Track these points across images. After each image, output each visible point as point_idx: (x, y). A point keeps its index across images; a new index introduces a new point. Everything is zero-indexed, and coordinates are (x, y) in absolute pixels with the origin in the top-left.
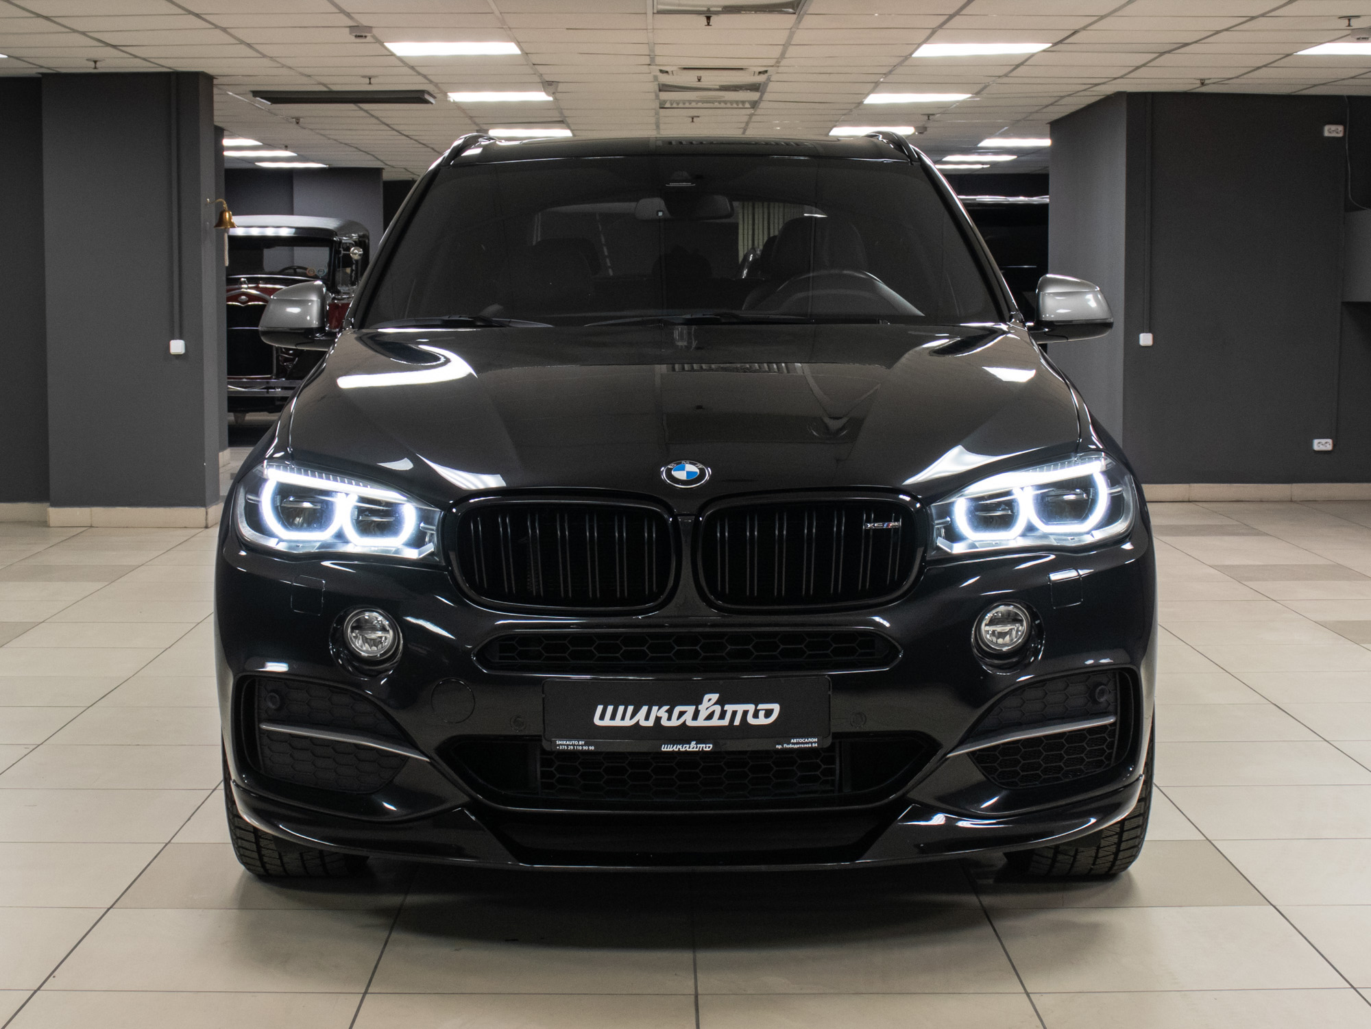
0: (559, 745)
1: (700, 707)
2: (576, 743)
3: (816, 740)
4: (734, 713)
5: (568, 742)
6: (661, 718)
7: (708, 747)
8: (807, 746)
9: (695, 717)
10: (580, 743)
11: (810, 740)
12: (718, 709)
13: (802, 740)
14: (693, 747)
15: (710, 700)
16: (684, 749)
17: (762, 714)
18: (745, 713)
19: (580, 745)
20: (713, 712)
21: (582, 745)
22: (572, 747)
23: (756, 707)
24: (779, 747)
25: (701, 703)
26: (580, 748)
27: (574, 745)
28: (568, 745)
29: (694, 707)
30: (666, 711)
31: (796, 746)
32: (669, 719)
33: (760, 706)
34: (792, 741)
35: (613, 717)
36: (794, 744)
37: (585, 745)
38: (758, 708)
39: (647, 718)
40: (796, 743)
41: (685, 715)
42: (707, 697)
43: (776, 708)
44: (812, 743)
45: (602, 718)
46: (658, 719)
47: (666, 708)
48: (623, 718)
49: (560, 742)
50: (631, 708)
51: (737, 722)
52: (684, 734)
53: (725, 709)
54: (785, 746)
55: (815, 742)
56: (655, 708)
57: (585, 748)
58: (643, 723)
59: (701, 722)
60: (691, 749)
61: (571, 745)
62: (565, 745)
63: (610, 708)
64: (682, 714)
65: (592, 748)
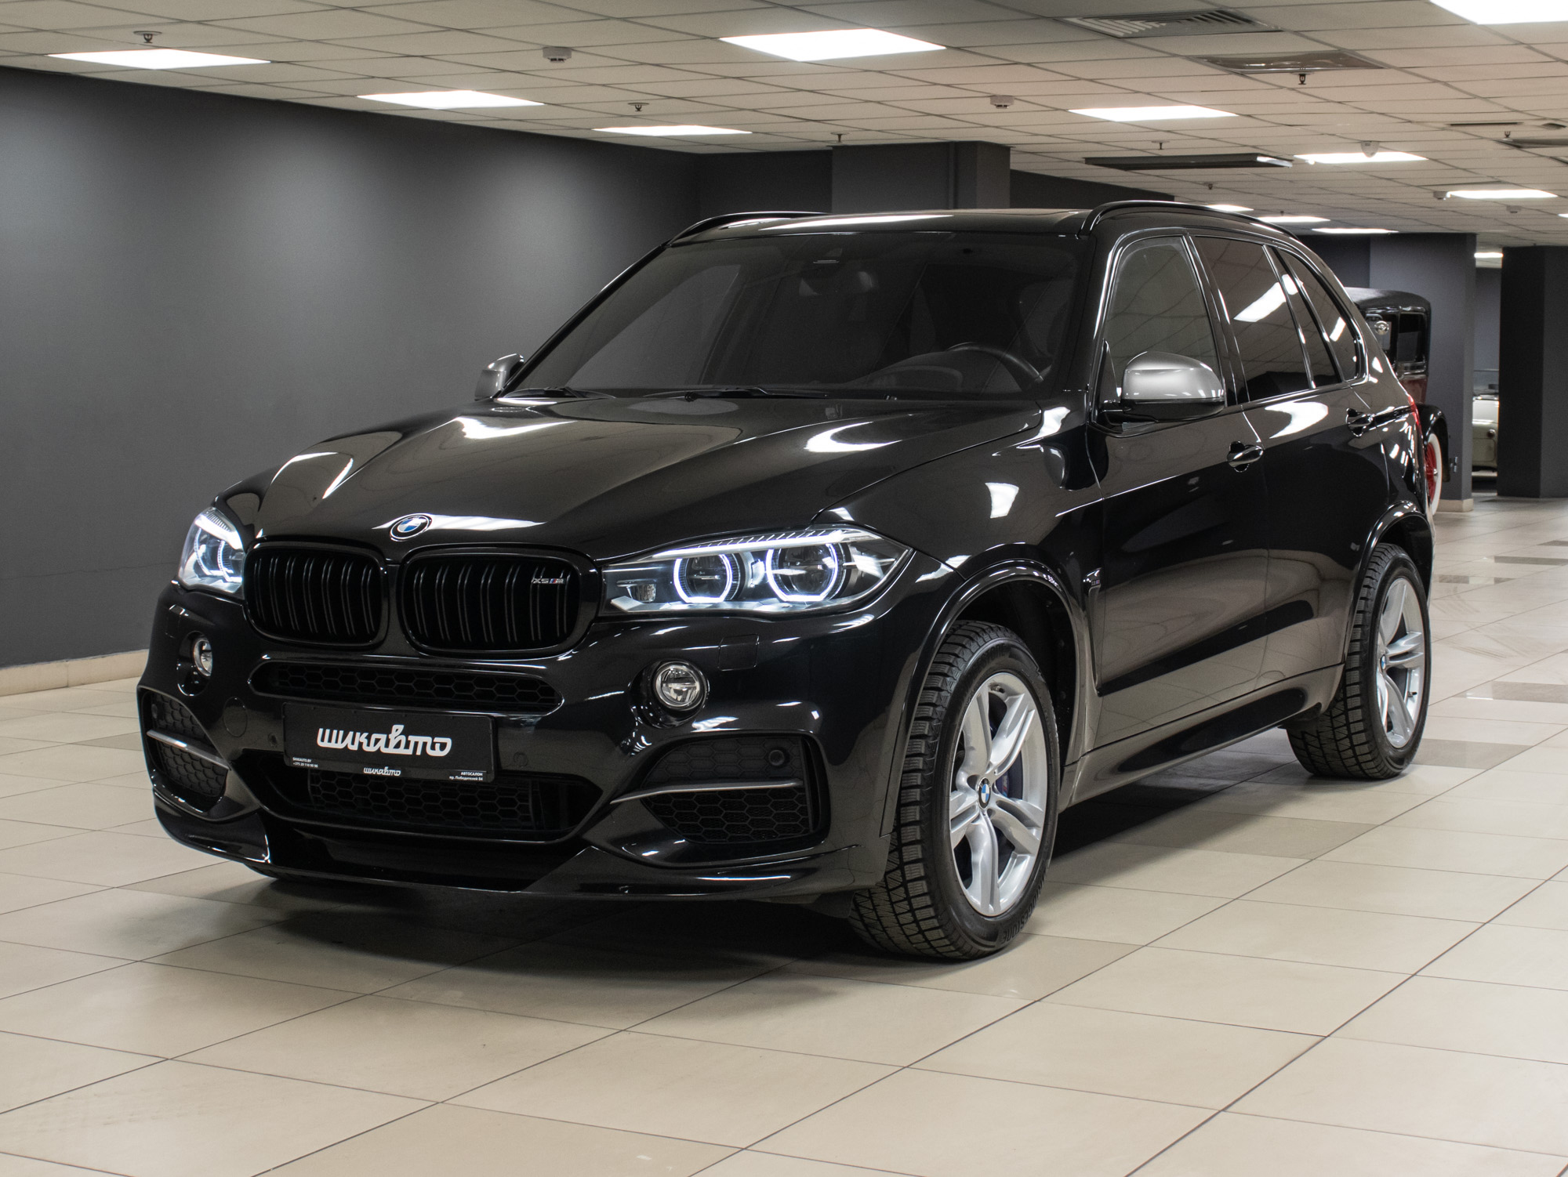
0: (295, 762)
1: (390, 736)
2: (305, 760)
3: (482, 774)
4: (416, 744)
7: (397, 773)
8: (473, 779)
9: (387, 745)
10: (309, 761)
11: (477, 774)
12: (404, 738)
13: (470, 774)
14: (385, 772)
15: (397, 730)
16: (379, 773)
17: (437, 746)
18: (425, 744)
19: (308, 763)
20: (399, 742)
21: (310, 763)
22: (303, 764)
24: (452, 778)
25: (391, 732)
26: (308, 765)
27: (304, 762)
28: (300, 762)
29: (386, 735)
30: (366, 738)
31: (466, 779)
32: (368, 745)
33: (437, 740)
34: (462, 773)
35: (330, 740)
36: (463, 776)
37: (312, 763)
38: (435, 741)
39: (353, 743)
40: (466, 776)
41: (379, 742)
42: (395, 727)
43: (449, 742)
44: (478, 777)
45: (323, 740)
46: (361, 744)
47: (366, 734)
48: (337, 741)
49: (298, 759)
50: (341, 733)
51: (419, 753)
52: (379, 759)
53: (409, 739)
54: (456, 777)
55: (481, 777)
56: (358, 734)
57: (312, 765)
58: (351, 747)
59: (391, 750)
60: (384, 774)
62: (298, 762)
63: (328, 732)
64: (377, 741)
65: (316, 766)
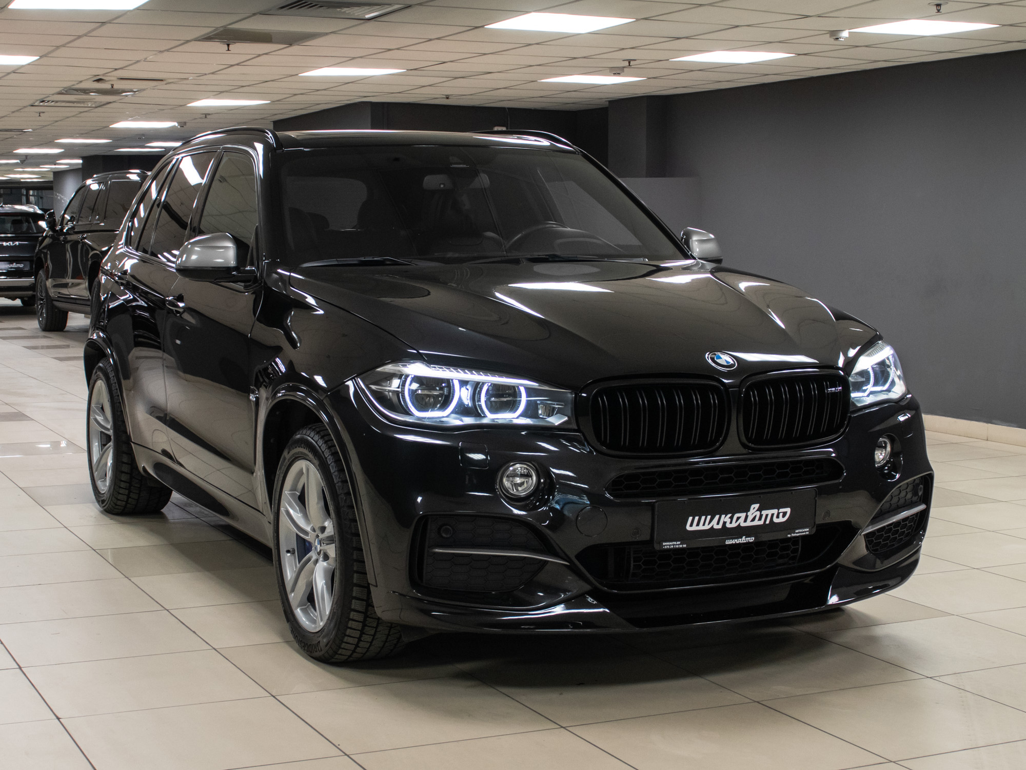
0: (665, 546)
1: (749, 513)
2: (675, 543)
3: (808, 530)
4: (767, 516)
5: (670, 543)
6: (726, 522)
7: (752, 539)
8: (804, 534)
9: (745, 521)
10: (678, 543)
11: (805, 530)
12: (758, 513)
13: (801, 531)
14: (743, 540)
15: (754, 508)
16: (738, 542)
17: (781, 515)
18: (773, 515)
19: (677, 545)
20: (755, 516)
21: (679, 545)
22: (673, 546)
23: (778, 511)
24: (789, 536)
25: (749, 511)
26: (678, 546)
27: (674, 545)
28: (670, 545)
29: (745, 514)
30: (729, 518)
31: (798, 535)
32: (731, 523)
34: (796, 531)
35: (698, 525)
36: (797, 533)
37: (680, 544)
38: (779, 511)
39: (718, 523)
41: (741, 520)
42: (753, 506)
43: (788, 510)
46: (725, 523)
47: (730, 516)
48: (704, 525)
49: (666, 544)
50: (709, 517)
51: (768, 522)
52: (739, 531)
53: (762, 513)
54: (793, 535)
55: (807, 531)
56: (723, 516)
57: (681, 546)
58: (716, 527)
59: (749, 523)
60: (742, 542)
61: (672, 545)
62: (668, 545)
63: (697, 518)
64: (738, 518)
65: (685, 546)
